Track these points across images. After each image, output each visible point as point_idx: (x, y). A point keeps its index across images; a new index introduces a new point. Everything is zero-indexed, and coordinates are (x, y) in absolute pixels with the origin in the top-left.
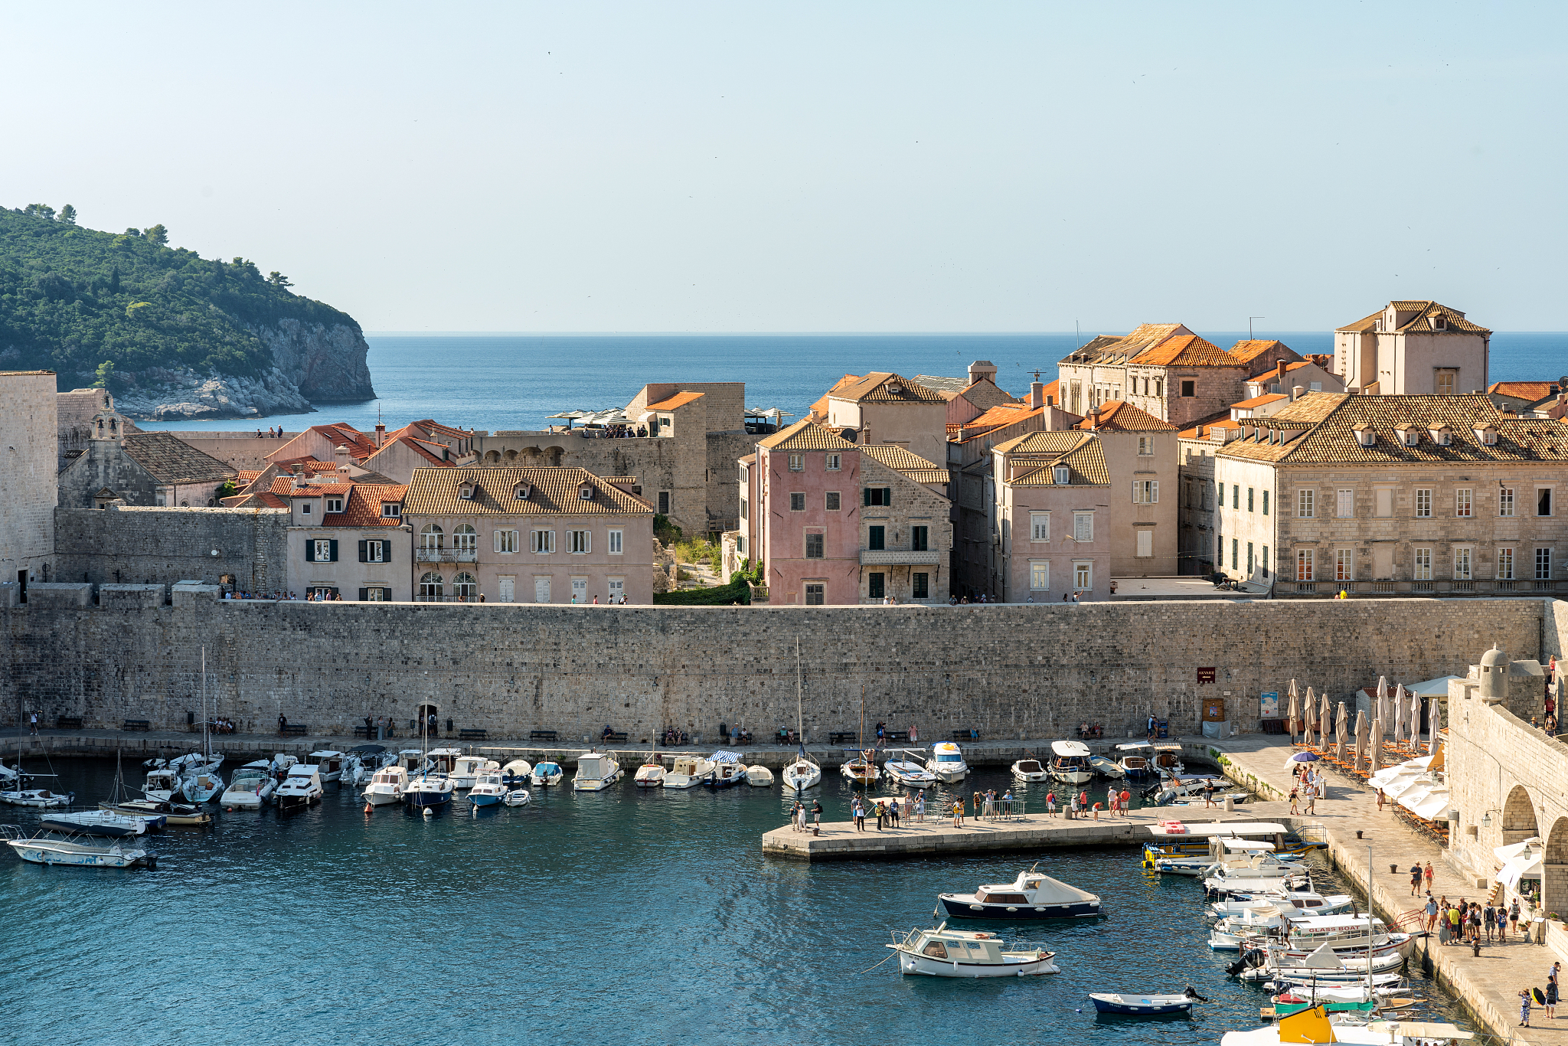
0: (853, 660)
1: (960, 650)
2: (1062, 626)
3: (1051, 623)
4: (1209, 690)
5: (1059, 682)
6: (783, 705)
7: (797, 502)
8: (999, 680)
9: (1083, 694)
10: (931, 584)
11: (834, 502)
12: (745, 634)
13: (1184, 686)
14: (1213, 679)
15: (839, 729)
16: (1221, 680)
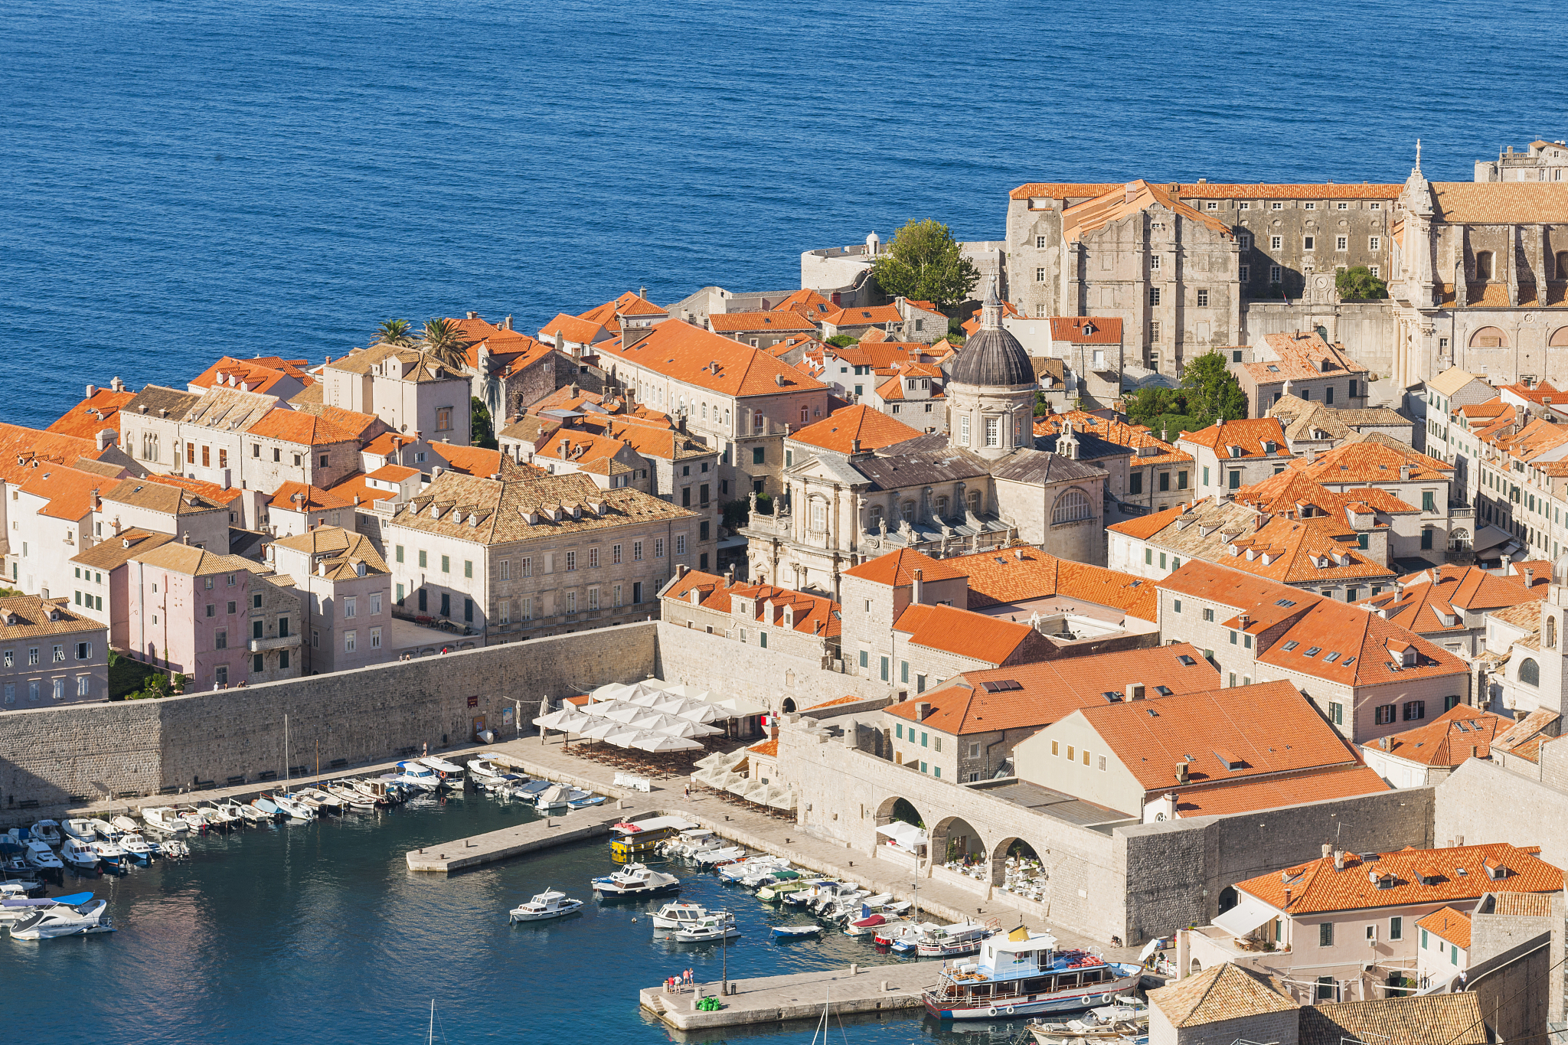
0: (272, 721)
1: (334, 706)
2: (392, 681)
3: (385, 679)
4: (474, 711)
5: (391, 719)
6: (231, 759)
7: (210, 611)
8: (356, 723)
9: (404, 725)
10: (290, 657)
11: (232, 608)
12: (208, 713)
13: (460, 711)
14: (476, 704)
15: (264, 770)
16: (481, 703)
